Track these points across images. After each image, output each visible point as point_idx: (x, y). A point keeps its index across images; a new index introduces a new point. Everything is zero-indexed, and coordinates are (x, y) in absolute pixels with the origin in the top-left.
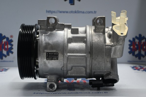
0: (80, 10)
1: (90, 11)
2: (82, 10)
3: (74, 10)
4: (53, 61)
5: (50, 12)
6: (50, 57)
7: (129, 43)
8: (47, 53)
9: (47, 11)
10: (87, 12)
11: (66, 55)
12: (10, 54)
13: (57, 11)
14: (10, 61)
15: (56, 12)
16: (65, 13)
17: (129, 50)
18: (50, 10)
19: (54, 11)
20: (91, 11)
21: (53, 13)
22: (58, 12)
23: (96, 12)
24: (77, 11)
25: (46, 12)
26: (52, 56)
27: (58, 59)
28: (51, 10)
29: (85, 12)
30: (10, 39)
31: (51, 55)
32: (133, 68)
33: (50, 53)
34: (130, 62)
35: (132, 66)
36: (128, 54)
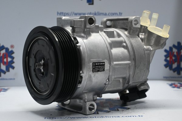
1: (113, 12)
2: (104, 12)
3: (93, 12)
4: (99, 73)
5: (62, 14)
6: (97, 67)
7: (165, 54)
8: (93, 63)
9: (58, 13)
10: (110, 14)
11: (113, 64)
13: (72, 12)
14: (11, 79)
15: (70, 14)
16: (78, 15)
17: (165, 63)
18: (62, 12)
19: (67, 12)
20: (116, 12)
21: (66, 15)
22: (72, 14)
23: (121, 13)
24: (96, 12)
25: (56, 14)
26: (98, 67)
27: (104, 71)
28: (64, 12)
29: (107, 14)
30: (10, 49)
31: (97, 65)
32: (171, 85)
33: (96, 63)
34: (166, 79)
35: (170, 83)
36: (164, 67)
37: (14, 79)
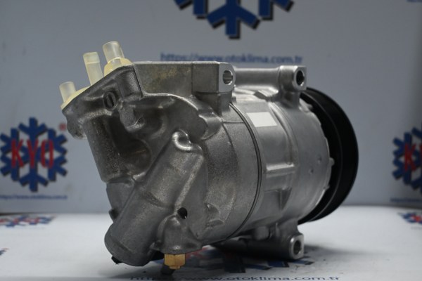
0: (256, 54)
1: (283, 55)
2: (263, 54)
3: (238, 54)
12: (59, 176)
14: (58, 197)
17: (394, 168)
25: (159, 56)
30: (59, 133)
34: (396, 203)
36: (392, 178)
37: (65, 197)
